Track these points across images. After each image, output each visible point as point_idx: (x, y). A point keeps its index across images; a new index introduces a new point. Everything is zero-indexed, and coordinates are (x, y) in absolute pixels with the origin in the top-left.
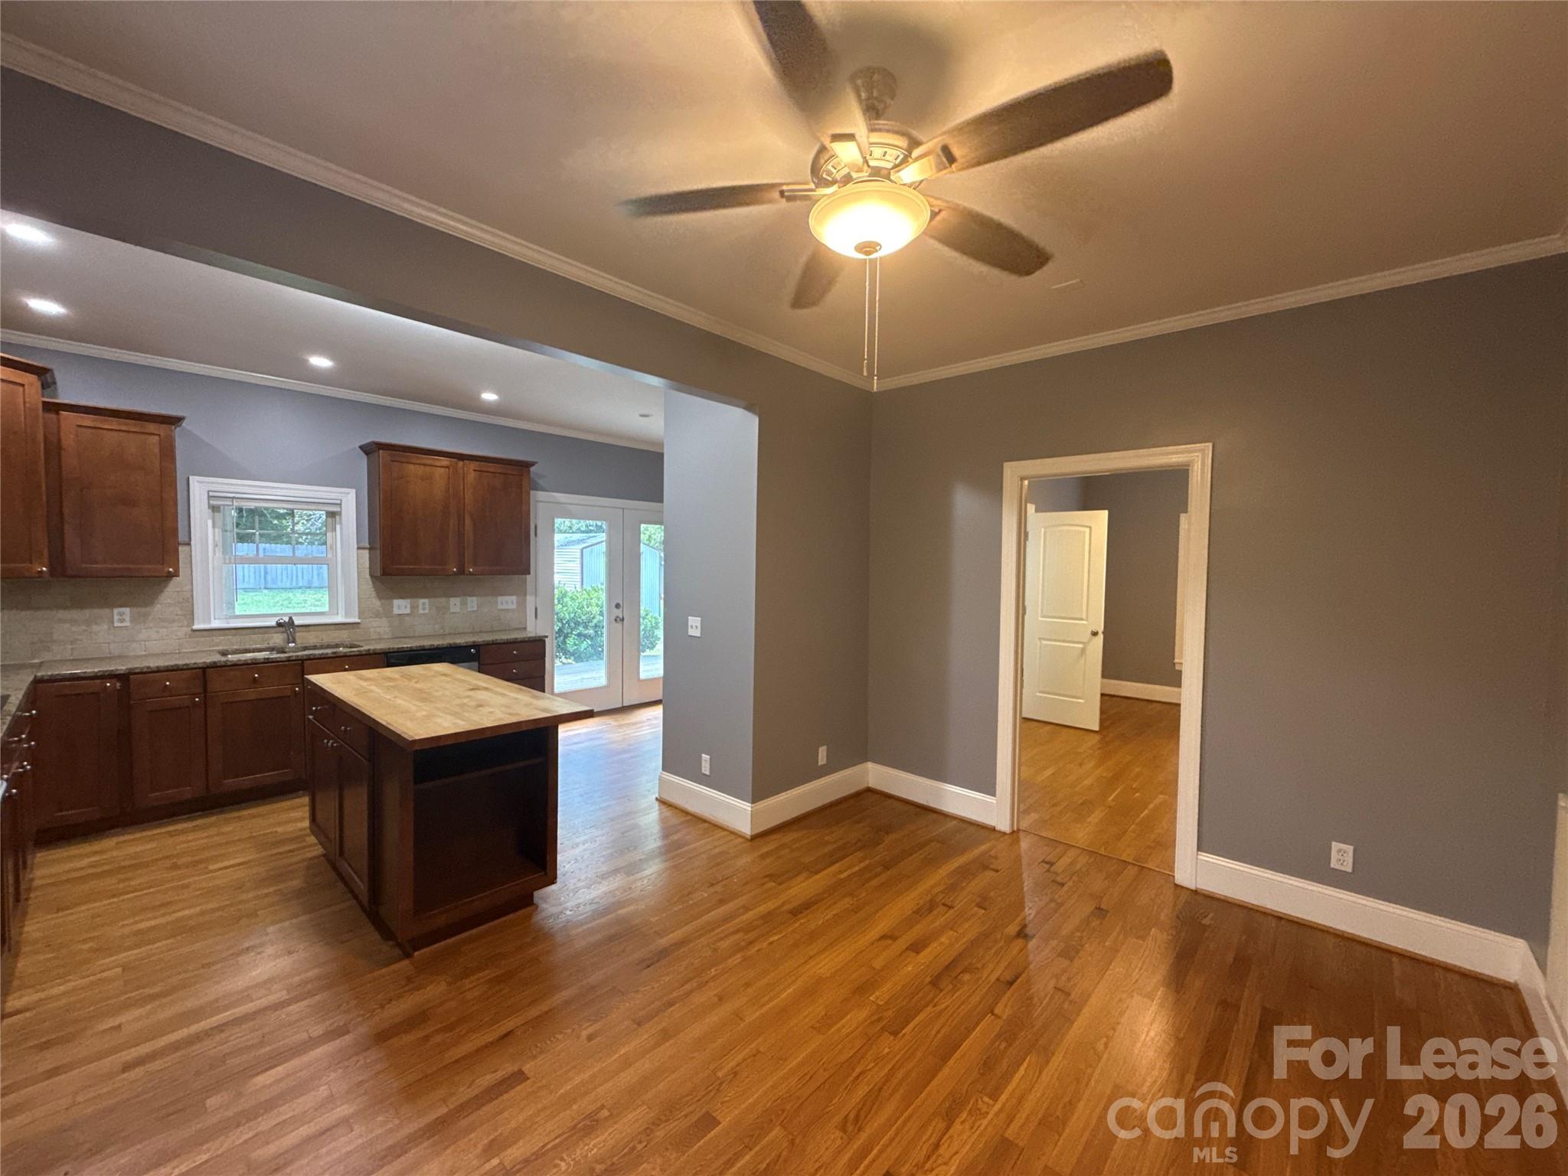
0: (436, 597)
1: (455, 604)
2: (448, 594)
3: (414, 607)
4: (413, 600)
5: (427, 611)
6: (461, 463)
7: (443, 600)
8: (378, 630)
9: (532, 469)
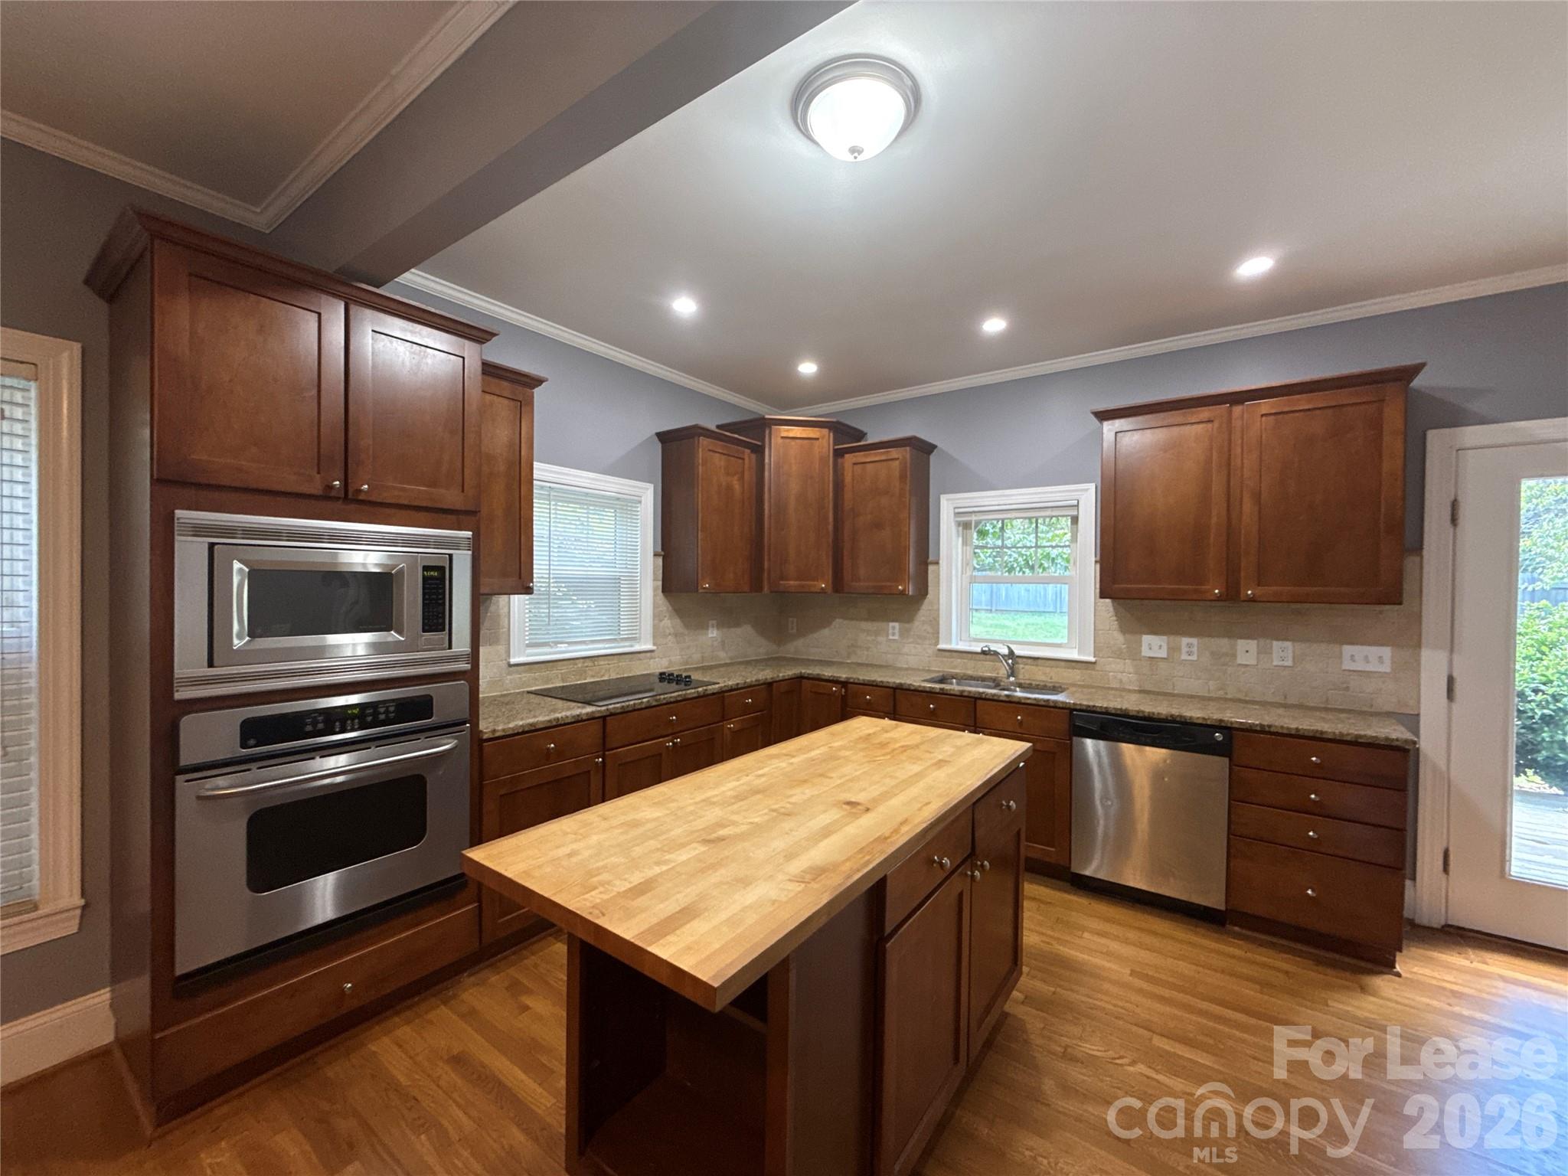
0: (1210, 636)
1: (1246, 651)
2: (1232, 634)
3: (1173, 650)
4: (1172, 638)
5: (1194, 657)
6: (1237, 410)
7: (1224, 643)
8: (1119, 676)
9: (1417, 383)
